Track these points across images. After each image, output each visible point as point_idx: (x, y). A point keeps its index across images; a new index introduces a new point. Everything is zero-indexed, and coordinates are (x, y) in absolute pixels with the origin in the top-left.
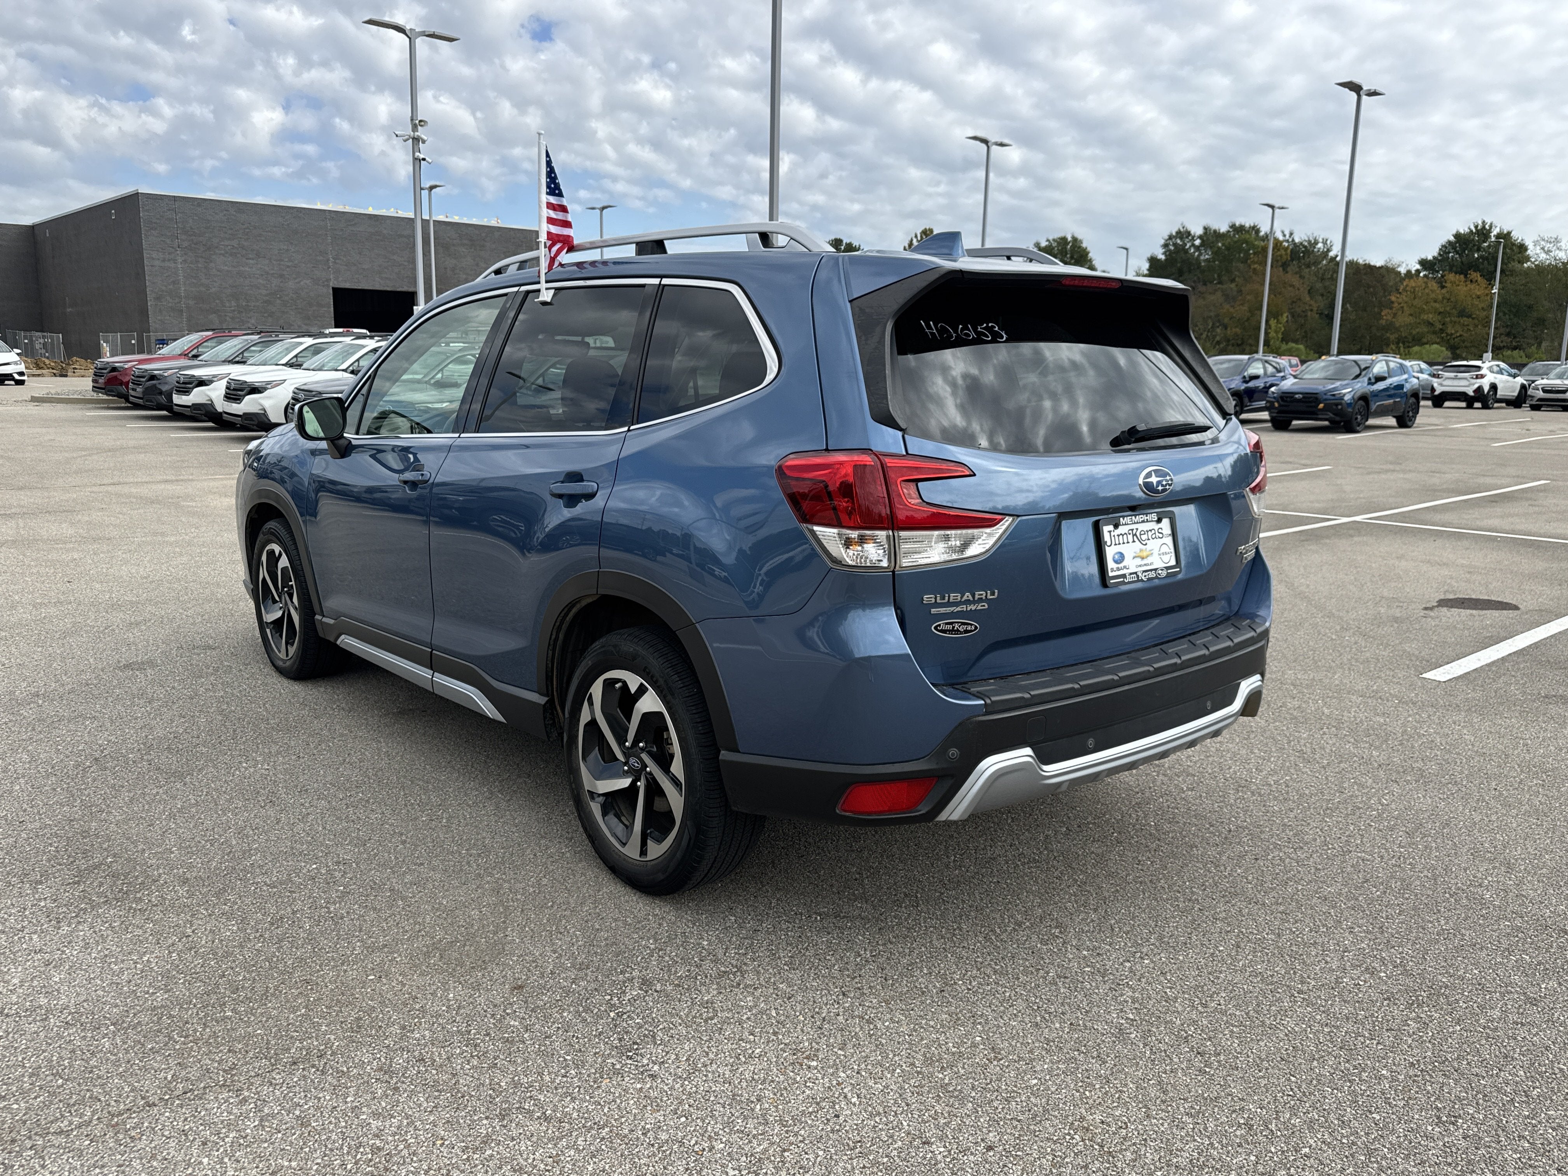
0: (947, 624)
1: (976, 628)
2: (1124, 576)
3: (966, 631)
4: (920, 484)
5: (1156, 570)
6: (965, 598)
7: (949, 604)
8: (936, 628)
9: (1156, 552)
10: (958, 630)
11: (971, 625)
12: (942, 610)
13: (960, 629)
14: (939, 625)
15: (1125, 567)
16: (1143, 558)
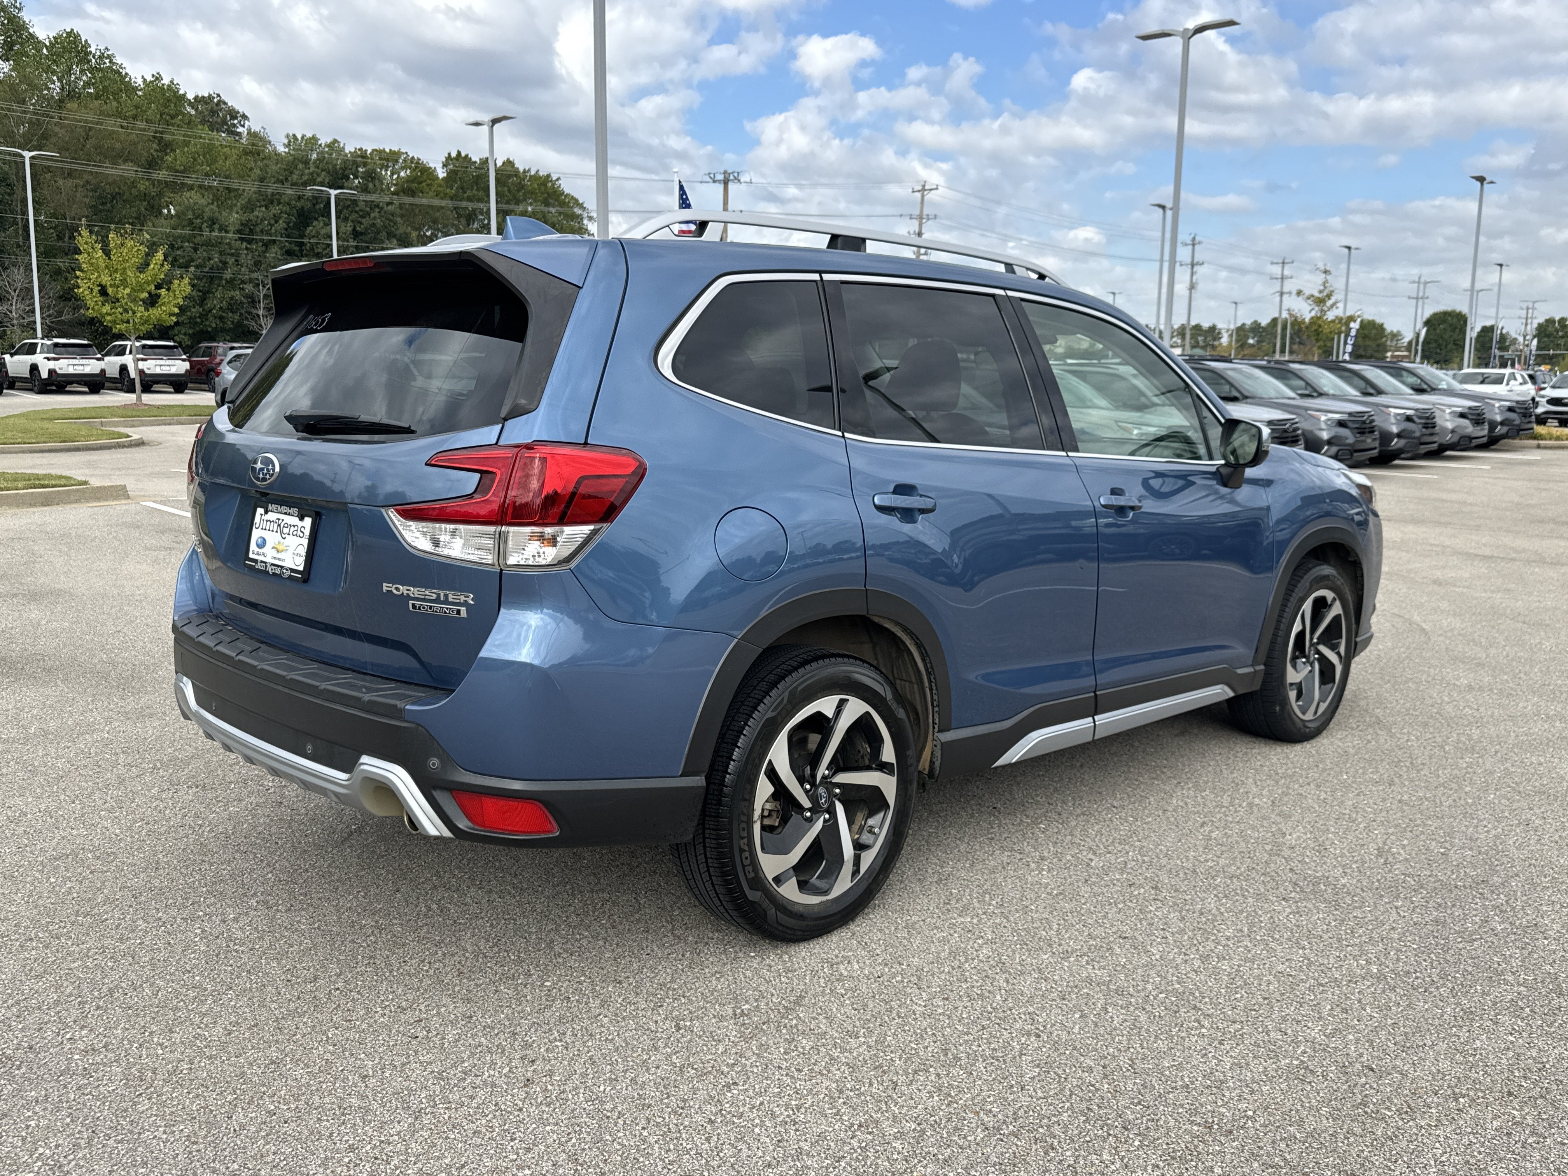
9: (291, 550)
16: (278, 551)
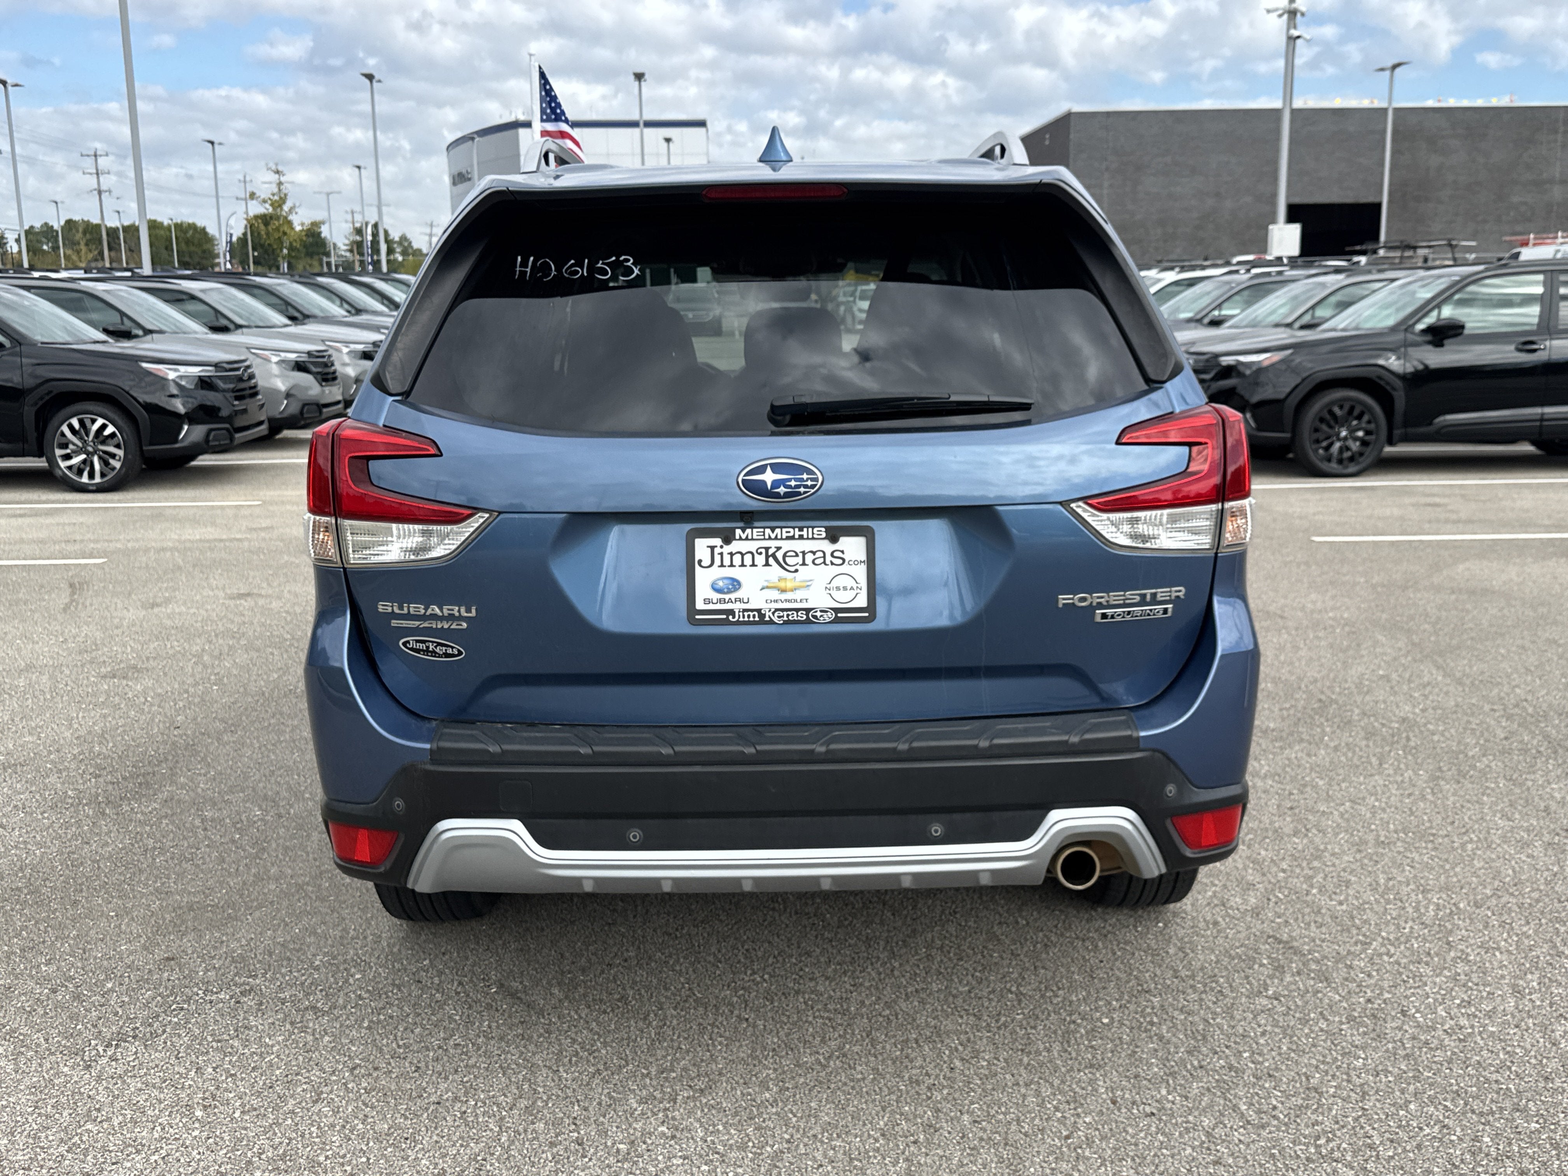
0: (417, 641)
1: (460, 653)
2: (731, 612)
3: (447, 655)
4: (371, 463)
5: (808, 610)
6: (429, 612)
7: (408, 617)
8: (404, 644)
10: (434, 652)
11: (452, 648)
12: (405, 623)
13: (438, 650)
14: (408, 642)
15: (740, 600)
16: (783, 591)
